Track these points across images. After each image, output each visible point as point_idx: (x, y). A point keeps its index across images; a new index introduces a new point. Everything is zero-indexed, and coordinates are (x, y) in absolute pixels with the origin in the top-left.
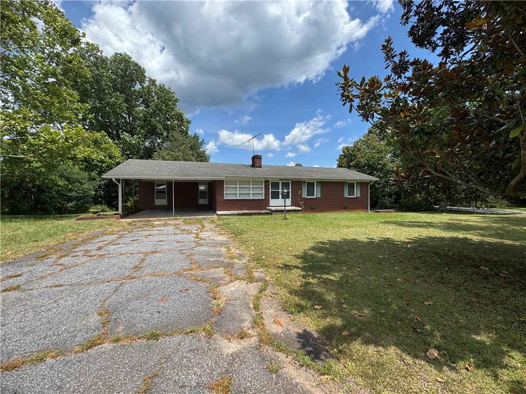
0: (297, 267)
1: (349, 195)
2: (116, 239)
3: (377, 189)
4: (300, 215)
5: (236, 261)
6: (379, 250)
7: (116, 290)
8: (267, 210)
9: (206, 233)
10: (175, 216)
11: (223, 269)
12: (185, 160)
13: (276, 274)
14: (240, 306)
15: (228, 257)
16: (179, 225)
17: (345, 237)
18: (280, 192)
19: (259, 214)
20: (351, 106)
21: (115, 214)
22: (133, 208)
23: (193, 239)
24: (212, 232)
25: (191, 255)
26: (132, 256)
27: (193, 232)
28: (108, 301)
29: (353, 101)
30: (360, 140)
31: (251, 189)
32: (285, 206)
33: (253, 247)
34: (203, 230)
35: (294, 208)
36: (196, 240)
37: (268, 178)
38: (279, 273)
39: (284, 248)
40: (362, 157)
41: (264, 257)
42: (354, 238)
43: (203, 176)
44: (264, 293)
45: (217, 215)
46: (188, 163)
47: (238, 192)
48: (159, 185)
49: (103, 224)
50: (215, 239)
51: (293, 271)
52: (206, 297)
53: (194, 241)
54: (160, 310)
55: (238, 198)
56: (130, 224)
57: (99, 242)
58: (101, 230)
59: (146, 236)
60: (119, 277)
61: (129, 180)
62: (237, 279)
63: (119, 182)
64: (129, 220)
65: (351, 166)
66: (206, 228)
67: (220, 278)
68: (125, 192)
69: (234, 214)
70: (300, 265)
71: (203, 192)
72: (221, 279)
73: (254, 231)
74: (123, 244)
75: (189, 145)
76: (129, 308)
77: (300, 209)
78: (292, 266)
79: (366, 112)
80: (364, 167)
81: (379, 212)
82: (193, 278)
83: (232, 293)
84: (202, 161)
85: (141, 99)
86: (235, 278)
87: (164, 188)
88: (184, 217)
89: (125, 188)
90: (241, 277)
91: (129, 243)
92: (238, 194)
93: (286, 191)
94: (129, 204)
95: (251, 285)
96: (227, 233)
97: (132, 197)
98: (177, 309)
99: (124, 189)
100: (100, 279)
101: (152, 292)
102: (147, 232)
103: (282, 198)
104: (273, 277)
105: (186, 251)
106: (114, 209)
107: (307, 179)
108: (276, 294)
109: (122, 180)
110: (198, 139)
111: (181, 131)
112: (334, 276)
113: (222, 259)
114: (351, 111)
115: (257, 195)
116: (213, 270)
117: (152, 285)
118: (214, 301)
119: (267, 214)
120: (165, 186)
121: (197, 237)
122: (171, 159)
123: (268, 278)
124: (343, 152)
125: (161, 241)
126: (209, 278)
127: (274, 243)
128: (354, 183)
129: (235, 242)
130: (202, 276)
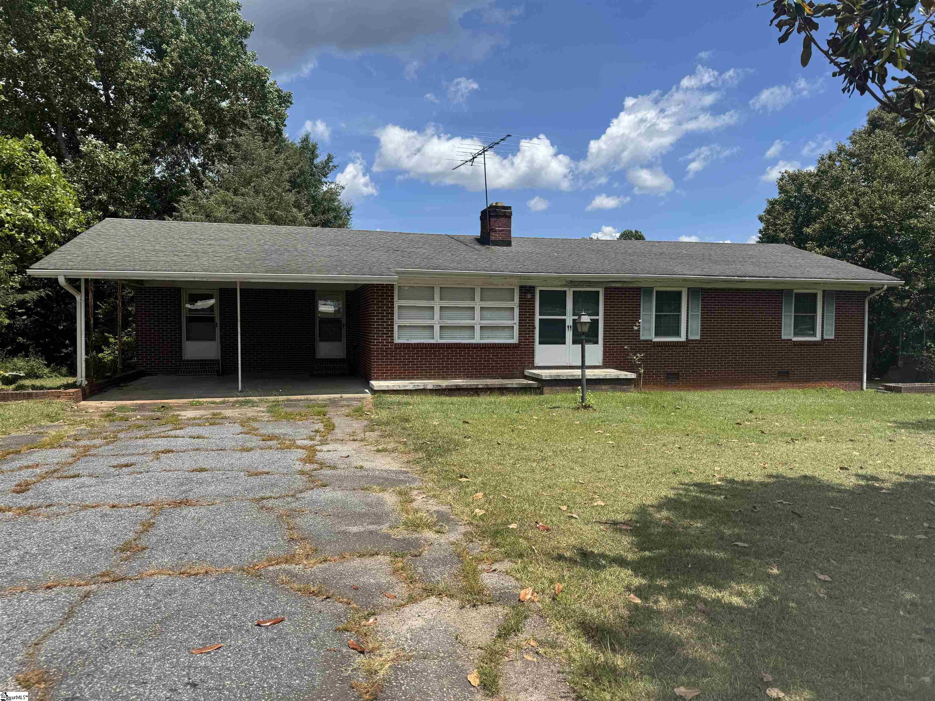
0: (621, 562)
1: (796, 334)
2: (70, 460)
3: (895, 314)
4: (633, 395)
5: (429, 535)
6: (894, 517)
7: (70, 614)
8: (526, 377)
9: (338, 446)
10: (243, 393)
11: (388, 559)
12: (275, 220)
13: (552, 582)
14: (439, 677)
15: (405, 523)
16: (255, 420)
17: (782, 470)
18: (569, 322)
19: (502, 390)
20: (808, 42)
21: (67, 386)
22: (119, 366)
23: (298, 466)
24: (356, 445)
25: (292, 513)
26: (113, 512)
27: (299, 443)
28: (47, 645)
29: (815, 26)
30: (841, 150)
31: (477, 312)
32: (583, 367)
33: (480, 495)
34: (329, 437)
35: (612, 373)
36: (308, 467)
37: (529, 278)
38: (561, 579)
39: (578, 499)
40: (847, 209)
41: (513, 526)
42: (809, 473)
43: (329, 272)
44: (513, 640)
45: (374, 392)
46: (284, 229)
47: (436, 322)
48: (194, 299)
49: (32, 415)
50: (367, 465)
51: (605, 574)
52: (335, 646)
53: (302, 473)
54: (196, 679)
55: (437, 340)
56: (109, 416)
57: (20, 469)
58: (26, 432)
59: (158, 452)
60: (79, 576)
61: (107, 281)
62: (429, 592)
63: (78, 289)
64: (106, 405)
65: (808, 238)
66: (338, 433)
67: (379, 586)
68: (96, 319)
69: (423, 391)
70: (630, 556)
71: (328, 320)
72: (382, 590)
73: (484, 442)
74: (91, 475)
75: (286, 175)
76: (107, 668)
77: (632, 376)
78: (603, 556)
79: (859, 61)
80: (850, 239)
81: (898, 390)
82: (296, 586)
83: (416, 637)
84: (325, 224)
85: (142, 31)
86: (425, 590)
87: (212, 308)
88: (272, 398)
89: (96, 307)
90: (441, 586)
91: (109, 475)
92: (437, 329)
93: (586, 319)
94: (106, 355)
95: (473, 613)
96: (401, 447)
97: (115, 335)
98: (248, 679)
99: (91, 310)
100: (25, 579)
101: (173, 625)
102: (160, 441)
103: (574, 342)
104: (543, 591)
105: (277, 502)
106: (64, 370)
107: (656, 280)
108: (553, 645)
109: (86, 280)
110: (314, 156)
111: (261, 129)
112: (740, 594)
113: (384, 528)
114: (805, 59)
115: (498, 333)
116: (357, 563)
117: (174, 603)
118: (360, 659)
119: (524, 390)
120: (212, 302)
121: (310, 460)
122: (233, 216)
123: (527, 594)
124: (782, 189)
125: (202, 470)
126: (346, 586)
127: (548, 482)
128: (815, 295)
129: (427, 478)
130: (324, 581)
